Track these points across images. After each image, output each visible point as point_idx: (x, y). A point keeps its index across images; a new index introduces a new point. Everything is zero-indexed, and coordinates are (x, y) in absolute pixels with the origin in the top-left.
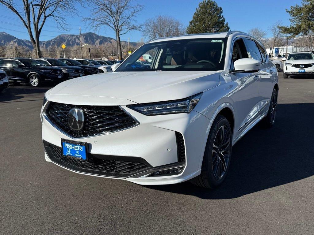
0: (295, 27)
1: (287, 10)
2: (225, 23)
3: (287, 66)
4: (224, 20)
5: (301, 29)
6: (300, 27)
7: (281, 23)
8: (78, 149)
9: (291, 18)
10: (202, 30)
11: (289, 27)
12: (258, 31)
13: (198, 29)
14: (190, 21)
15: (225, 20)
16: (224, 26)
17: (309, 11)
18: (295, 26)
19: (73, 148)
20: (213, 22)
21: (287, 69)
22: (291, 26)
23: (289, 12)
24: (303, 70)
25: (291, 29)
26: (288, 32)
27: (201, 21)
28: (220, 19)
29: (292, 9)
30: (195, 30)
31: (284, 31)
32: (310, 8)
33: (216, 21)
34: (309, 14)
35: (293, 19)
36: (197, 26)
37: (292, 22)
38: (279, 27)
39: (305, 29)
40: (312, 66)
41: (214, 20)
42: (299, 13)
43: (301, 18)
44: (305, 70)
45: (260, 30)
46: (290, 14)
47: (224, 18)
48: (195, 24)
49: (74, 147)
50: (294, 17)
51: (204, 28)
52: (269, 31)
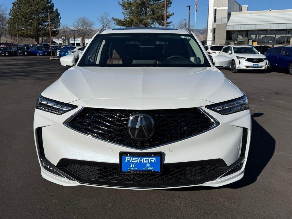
0: (128, 21)
1: (119, 3)
2: (55, 9)
3: (239, 60)
4: (52, 6)
5: (133, 23)
6: (132, 21)
7: (108, 14)
8: (148, 161)
9: (123, 11)
10: (29, 14)
11: (123, 20)
12: (86, 20)
13: (24, 13)
14: (14, 2)
15: (54, 6)
16: (53, 12)
17: (139, 6)
18: (128, 19)
19: (140, 162)
20: (41, 6)
21: (240, 63)
22: (124, 19)
23: (121, 5)
24: (257, 65)
25: (124, 21)
26: (122, 24)
27: (27, 4)
28: (48, 4)
29: (123, 2)
30: (21, 13)
31: (118, 23)
32: (139, 4)
33: (44, 6)
34: (138, 9)
35: (125, 13)
36: (22, 9)
37: (125, 15)
38: (114, 19)
39: (137, 23)
40: (264, 61)
41: (42, 4)
42: (130, 7)
43: (132, 12)
44: (258, 64)
45: (88, 19)
46: (122, 7)
47: (52, 3)
48: (19, 7)
49: (142, 160)
50: (126, 11)
51: (31, 12)
52: (98, 21)
